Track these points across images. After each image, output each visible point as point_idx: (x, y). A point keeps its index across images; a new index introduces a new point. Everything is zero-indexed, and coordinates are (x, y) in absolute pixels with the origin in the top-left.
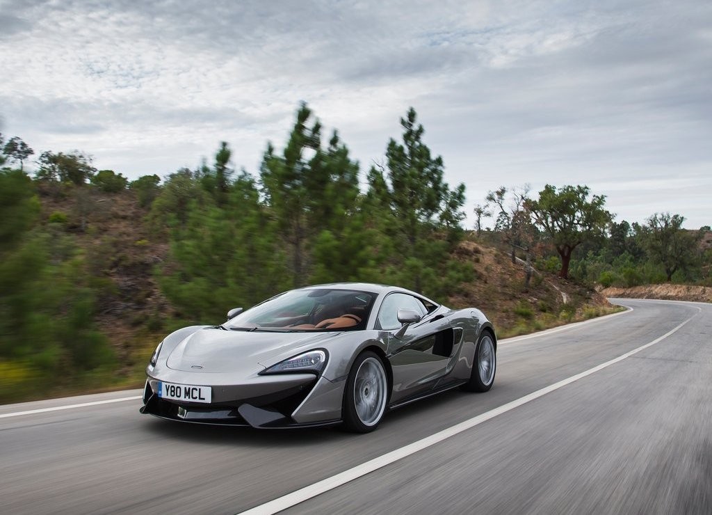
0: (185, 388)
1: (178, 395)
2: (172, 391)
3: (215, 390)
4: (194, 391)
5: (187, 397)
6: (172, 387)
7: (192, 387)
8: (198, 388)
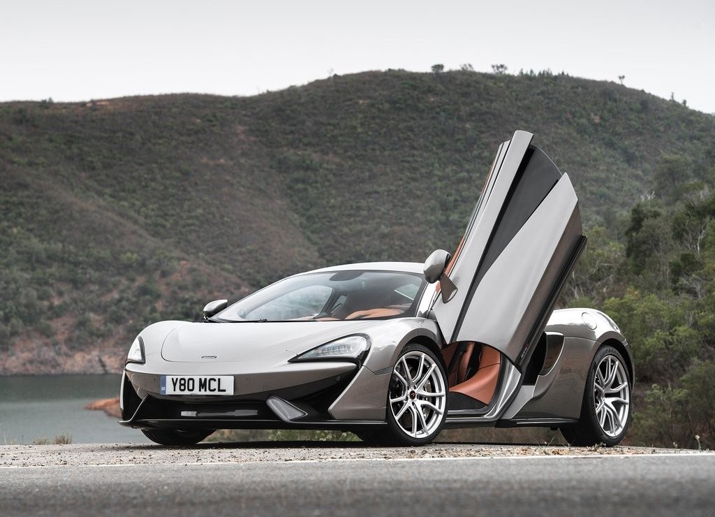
0: (200, 379)
1: (191, 388)
2: (181, 385)
3: (238, 379)
4: (212, 382)
5: (203, 390)
6: (181, 379)
7: (208, 378)
8: (217, 378)
